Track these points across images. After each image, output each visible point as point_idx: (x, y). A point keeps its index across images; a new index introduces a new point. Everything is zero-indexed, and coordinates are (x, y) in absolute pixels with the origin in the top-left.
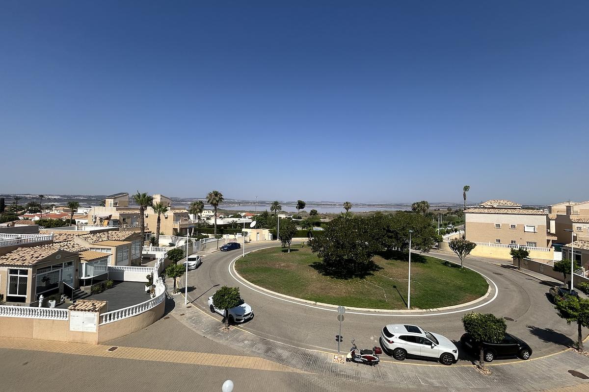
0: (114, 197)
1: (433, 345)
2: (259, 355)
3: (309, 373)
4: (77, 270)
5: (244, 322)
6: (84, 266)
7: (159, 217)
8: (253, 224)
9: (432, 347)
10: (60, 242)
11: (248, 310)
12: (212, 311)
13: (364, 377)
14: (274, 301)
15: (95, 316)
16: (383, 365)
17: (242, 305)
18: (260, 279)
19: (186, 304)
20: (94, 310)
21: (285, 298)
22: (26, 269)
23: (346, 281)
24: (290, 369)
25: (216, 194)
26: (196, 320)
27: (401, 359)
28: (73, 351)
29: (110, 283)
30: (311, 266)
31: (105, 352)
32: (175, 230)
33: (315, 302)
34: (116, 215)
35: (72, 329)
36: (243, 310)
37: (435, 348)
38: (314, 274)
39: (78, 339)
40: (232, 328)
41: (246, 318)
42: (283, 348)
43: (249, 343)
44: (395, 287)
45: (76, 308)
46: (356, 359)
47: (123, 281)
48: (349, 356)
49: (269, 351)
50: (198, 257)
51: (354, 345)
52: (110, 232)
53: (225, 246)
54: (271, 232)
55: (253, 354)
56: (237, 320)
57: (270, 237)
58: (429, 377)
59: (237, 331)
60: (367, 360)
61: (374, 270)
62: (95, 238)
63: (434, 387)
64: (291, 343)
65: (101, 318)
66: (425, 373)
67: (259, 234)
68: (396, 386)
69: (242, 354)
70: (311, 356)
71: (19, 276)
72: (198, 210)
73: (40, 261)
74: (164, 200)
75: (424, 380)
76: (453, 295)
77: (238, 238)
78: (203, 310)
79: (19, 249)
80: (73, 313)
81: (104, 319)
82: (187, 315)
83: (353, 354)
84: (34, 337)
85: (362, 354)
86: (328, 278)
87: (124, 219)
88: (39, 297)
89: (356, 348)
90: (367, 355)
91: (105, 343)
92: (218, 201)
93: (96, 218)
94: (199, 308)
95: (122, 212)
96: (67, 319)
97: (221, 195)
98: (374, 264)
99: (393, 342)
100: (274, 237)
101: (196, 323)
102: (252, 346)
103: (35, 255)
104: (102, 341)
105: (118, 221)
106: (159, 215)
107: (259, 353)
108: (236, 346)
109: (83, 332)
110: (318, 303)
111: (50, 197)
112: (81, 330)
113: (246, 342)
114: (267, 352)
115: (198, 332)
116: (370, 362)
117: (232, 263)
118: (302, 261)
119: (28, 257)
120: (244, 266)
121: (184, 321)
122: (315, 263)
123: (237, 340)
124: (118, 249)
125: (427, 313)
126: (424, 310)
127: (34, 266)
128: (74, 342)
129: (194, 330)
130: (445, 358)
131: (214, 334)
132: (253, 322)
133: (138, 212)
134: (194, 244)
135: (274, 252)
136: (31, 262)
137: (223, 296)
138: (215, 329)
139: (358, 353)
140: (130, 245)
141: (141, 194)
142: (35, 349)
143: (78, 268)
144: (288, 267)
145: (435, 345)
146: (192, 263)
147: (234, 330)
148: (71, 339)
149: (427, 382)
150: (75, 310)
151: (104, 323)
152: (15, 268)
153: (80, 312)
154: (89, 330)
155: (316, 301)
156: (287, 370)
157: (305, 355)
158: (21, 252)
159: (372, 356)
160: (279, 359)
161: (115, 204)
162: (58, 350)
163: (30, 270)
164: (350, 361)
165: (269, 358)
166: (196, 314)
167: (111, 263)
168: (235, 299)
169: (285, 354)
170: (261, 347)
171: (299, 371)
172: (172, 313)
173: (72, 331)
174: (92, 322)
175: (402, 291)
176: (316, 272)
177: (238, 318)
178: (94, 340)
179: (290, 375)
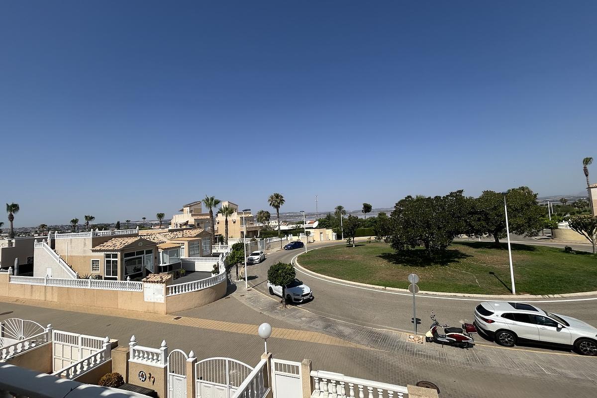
0: (190, 206)
1: (559, 326)
2: (317, 330)
3: (376, 350)
4: (156, 258)
5: (302, 303)
6: (161, 254)
7: (226, 219)
8: (316, 224)
9: (559, 329)
10: (144, 236)
11: (306, 290)
12: (271, 293)
13: (453, 359)
14: (337, 287)
15: (162, 287)
16: (481, 349)
17: (300, 286)
18: (322, 269)
19: (247, 287)
20: (161, 282)
21: (349, 284)
22: (116, 253)
23: (423, 268)
24: (353, 345)
25: (277, 196)
26: (256, 300)
27: (509, 345)
28: (147, 318)
29: (182, 271)
30: (380, 256)
31: (171, 320)
32: (242, 233)
33: (384, 287)
34: (192, 221)
35: (146, 300)
36: (302, 290)
37: (563, 330)
38: (384, 263)
39: (151, 309)
40: (289, 307)
41: (305, 298)
42: (345, 325)
43: (307, 319)
44: (491, 273)
45: (148, 280)
46: (439, 339)
47: (195, 271)
48: (429, 334)
49: (328, 327)
50: (262, 252)
51: (435, 320)
52: (184, 231)
53: (289, 245)
54: (334, 231)
55: (310, 329)
56: (295, 299)
57: (334, 237)
58: (556, 365)
59: (295, 310)
60: (455, 340)
61: (459, 258)
62: (172, 236)
63: (569, 378)
64: (355, 322)
65: (167, 289)
66: (550, 362)
67: (322, 235)
68: (504, 372)
69: (299, 328)
70: (380, 334)
71: (112, 259)
72: (264, 218)
73: (126, 247)
74: (231, 206)
75: (548, 369)
76: (584, 280)
77: (302, 238)
78: (263, 293)
79: (113, 239)
80: (146, 285)
81: (170, 291)
82: (247, 296)
83: (434, 332)
84: (119, 307)
85: (446, 331)
86: (400, 265)
87: (198, 224)
88: (127, 277)
89: (437, 324)
90: (455, 334)
91: (171, 314)
92: (279, 203)
93: (177, 225)
94: (260, 291)
95: (196, 217)
96: (142, 291)
97: (282, 197)
98: (459, 253)
99: (493, 321)
100: (339, 237)
101: (254, 302)
102: (310, 322)
103: (123, 243)
104: (170, 311)
105: (194, 225)
106: (226, 217)
107: (317, 329)
108: (291, 321)
109: (154, 303)
110: (387, 288)
111: (152, 222)
112: (153, 301)
113: (303, 319)
114: (326, 327)
115: (255, 309)
116: (460, 343)
117: (295, 258)
118: (368, 252)
119: (118, 244)
120: (307, 260)
121: (243, 301)
122: (383, 254)
123: (294, 317)
124: (191, 243)
125: (545, 299)
126: (540, 296)
127: (122, 250)
128: (148, 312)
129: (251, 307)
130: (584, 346)
131: (271, 311)
132: (313, 304)
133: (209, 217)
134: (259, 244)
135: (338, 248)
136: (119, 247)
137: (278, 271)
138: (272, 307)
139: (441, 331)
140: (200, 240)
141: (209, 198)
142: (118, 316)
143: (157, 256)
144: (353, 258)
145: (563, 327)
146: (256, 257)
147: (291, 309)
148: (146, 310)
149: (555, 372)
150: (147, 282)
151: (170, 294)
152: (109, 253)
153: (151, 284)
154: (159, 301)
155: (386, 286)
156: (348, 345)
157: (371, 334)
158: (114, 241)
159: (463, 335)
160: (340, 335)
161: (191, 211)
162: (134, 317)
163: (119, 254)
164: (431, 342)
165: (329, 333)
166: (255, 295)
167: (184, 255)
168: (290, 275)
169: (347, 331)
170: (321, 324)
171: (363, 347)
172: (234, 294)
173: (146, 302)
174: (161, 294)
175: (501, 277)
176: (385, 261)
177: (297, 297)
178: (162, 310)
179: (353, 351)
